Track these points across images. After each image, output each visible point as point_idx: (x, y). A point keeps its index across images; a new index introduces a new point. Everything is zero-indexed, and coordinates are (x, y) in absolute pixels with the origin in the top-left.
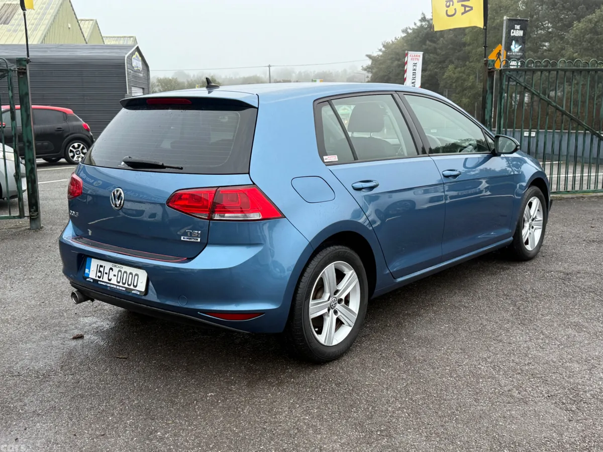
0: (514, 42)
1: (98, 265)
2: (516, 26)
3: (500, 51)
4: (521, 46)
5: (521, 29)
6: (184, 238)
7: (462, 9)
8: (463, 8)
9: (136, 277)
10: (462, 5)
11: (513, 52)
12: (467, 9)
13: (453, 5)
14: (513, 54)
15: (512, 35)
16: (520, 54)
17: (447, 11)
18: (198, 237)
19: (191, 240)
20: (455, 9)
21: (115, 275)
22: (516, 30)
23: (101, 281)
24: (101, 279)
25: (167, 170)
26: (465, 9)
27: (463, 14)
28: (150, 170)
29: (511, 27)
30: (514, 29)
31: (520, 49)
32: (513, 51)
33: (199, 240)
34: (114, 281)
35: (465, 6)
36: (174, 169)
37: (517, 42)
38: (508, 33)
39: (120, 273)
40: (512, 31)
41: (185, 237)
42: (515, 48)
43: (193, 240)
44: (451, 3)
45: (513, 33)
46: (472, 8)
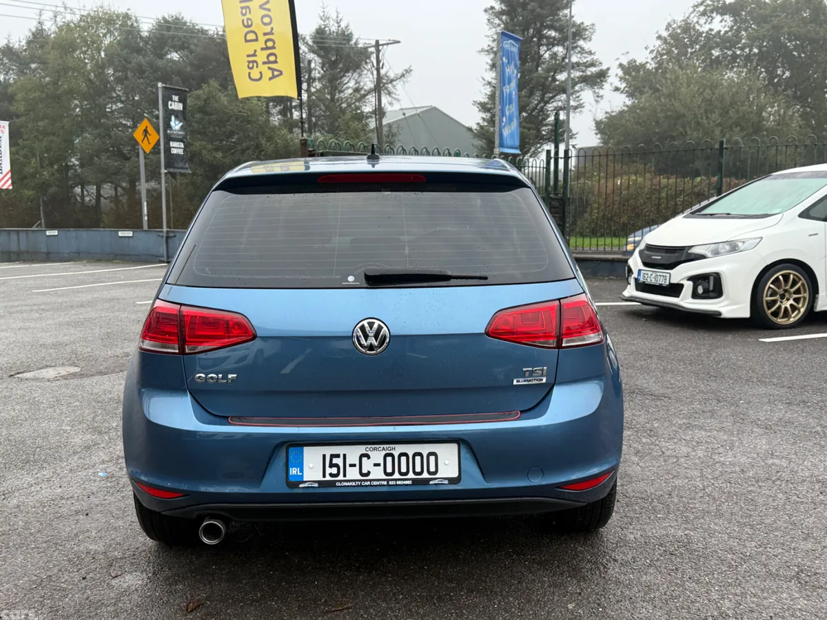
0: (173, 118)
1: (324, 456)
2: (173, 96)
3: (147, 127)
4: (181, 124)
5: (180, 101)
6: (518, 381)
7: (270, 74)
8: (270, 71)
9: (432, 458)
10: (269, 68)
11: (172, 130)
12: (276, 73)
13: (257, 67)
14: (174, 132)
15: (170, 107)
16: (181, 133)
17: (249, 73)
18: (542, 375)
19: (530, 383)
20: (261, 73)
21: (377, 465)
22: (174, 101)
23: (340, 481)
24: (341, 477)
25: (453, 282)
26: (273, 73)
27: (270, 79)
28: (426, 284)
29: (167, 99)
30: (172, 100)
31: (182, 126)
32: (174, 129)
33: (544, 380)
34: (377, 474)
35: (273, 70)
36: (470, 280)
37: (177, 117)
38: (165, 105)
39: (389, 459)
40: (170, 102)
41: (521, 380)
42: (176, 125)
43: (534, 382)
44: (255, 64)
45: (171, 105)
46: (281, 73)
